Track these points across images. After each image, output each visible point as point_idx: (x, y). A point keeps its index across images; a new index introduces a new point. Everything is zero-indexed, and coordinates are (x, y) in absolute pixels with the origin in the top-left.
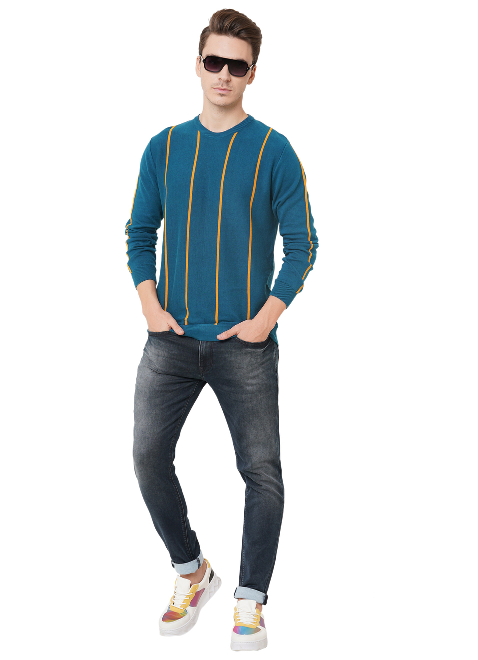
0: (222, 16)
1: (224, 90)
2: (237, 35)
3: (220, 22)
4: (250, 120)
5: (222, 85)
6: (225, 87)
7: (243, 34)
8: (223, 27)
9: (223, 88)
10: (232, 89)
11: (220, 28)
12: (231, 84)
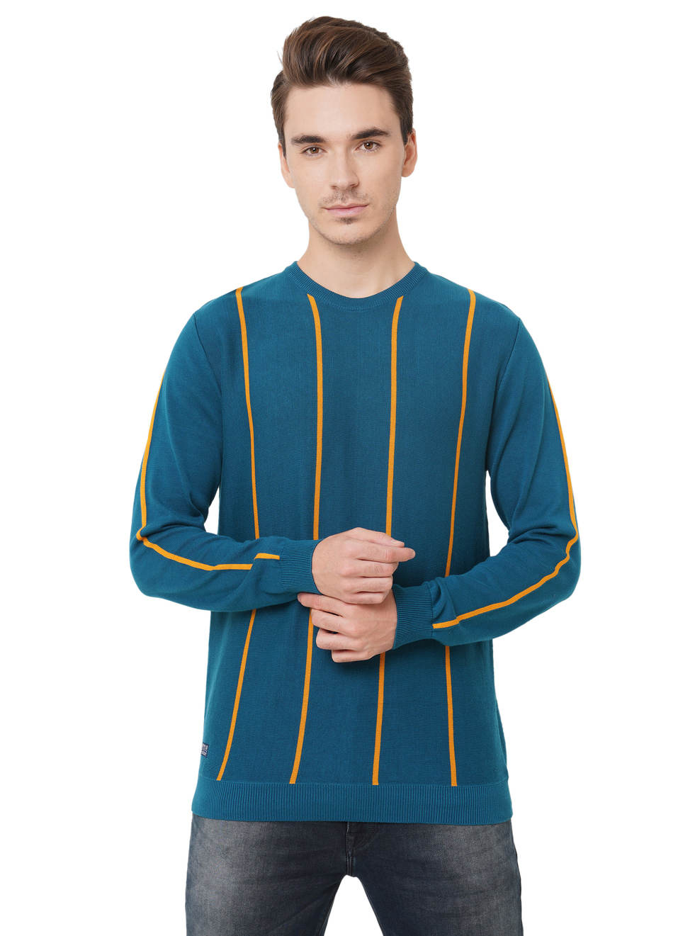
0: (304, 43)
1: (349, 208)
2: (349, 75)
3: (302, 58)
4: (419, 275)
5: (343, 199)
6: (350, 201)
7: (363, 71)
8: (312, 66)
9: (345, 205)
10: (368, 201)
11: (306, 70)
12: (362, 190)
